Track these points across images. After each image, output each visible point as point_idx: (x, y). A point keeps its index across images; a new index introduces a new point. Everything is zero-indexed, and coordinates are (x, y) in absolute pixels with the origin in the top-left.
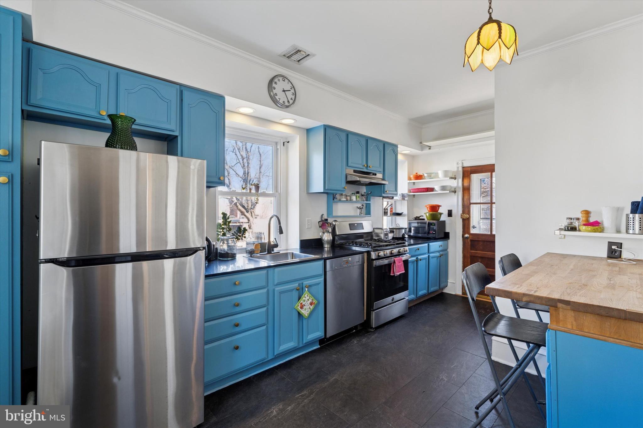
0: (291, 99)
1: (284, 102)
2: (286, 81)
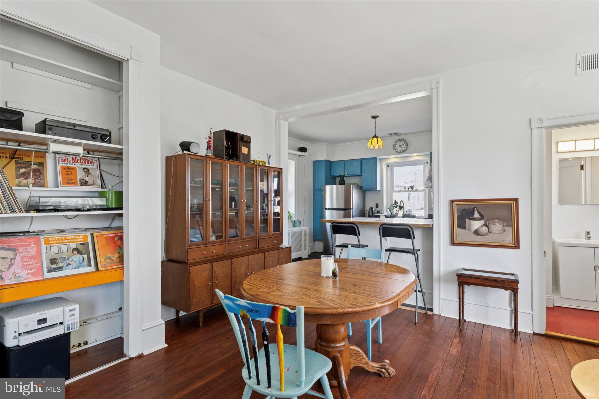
0: (405, 148)
1: (400, 151)
2: (402, 141)
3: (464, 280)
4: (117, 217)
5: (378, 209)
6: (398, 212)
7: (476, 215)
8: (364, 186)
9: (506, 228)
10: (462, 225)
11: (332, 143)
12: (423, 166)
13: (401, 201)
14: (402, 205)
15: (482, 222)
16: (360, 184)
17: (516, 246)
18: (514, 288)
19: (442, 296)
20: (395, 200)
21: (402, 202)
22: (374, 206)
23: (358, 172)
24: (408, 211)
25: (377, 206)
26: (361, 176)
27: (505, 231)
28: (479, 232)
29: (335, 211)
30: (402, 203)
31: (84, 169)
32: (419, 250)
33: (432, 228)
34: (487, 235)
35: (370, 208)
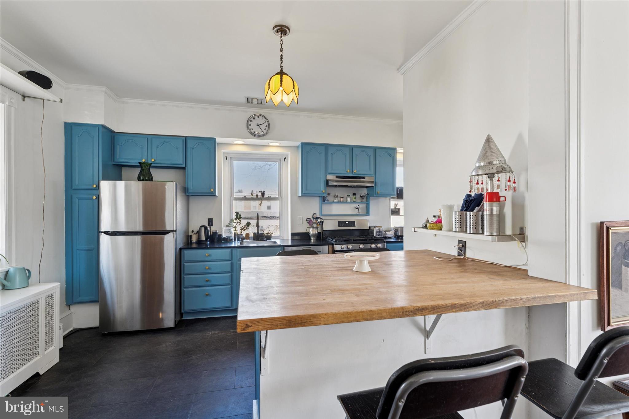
0: (265, 129)
2: (261, 117)
5: (213, 229)
8: (192, 187)
16: (181, 183)
20: (237, 213)
23: (178, 161)
25: (210, 222)
26: (184, 170)
35: (202, 226)
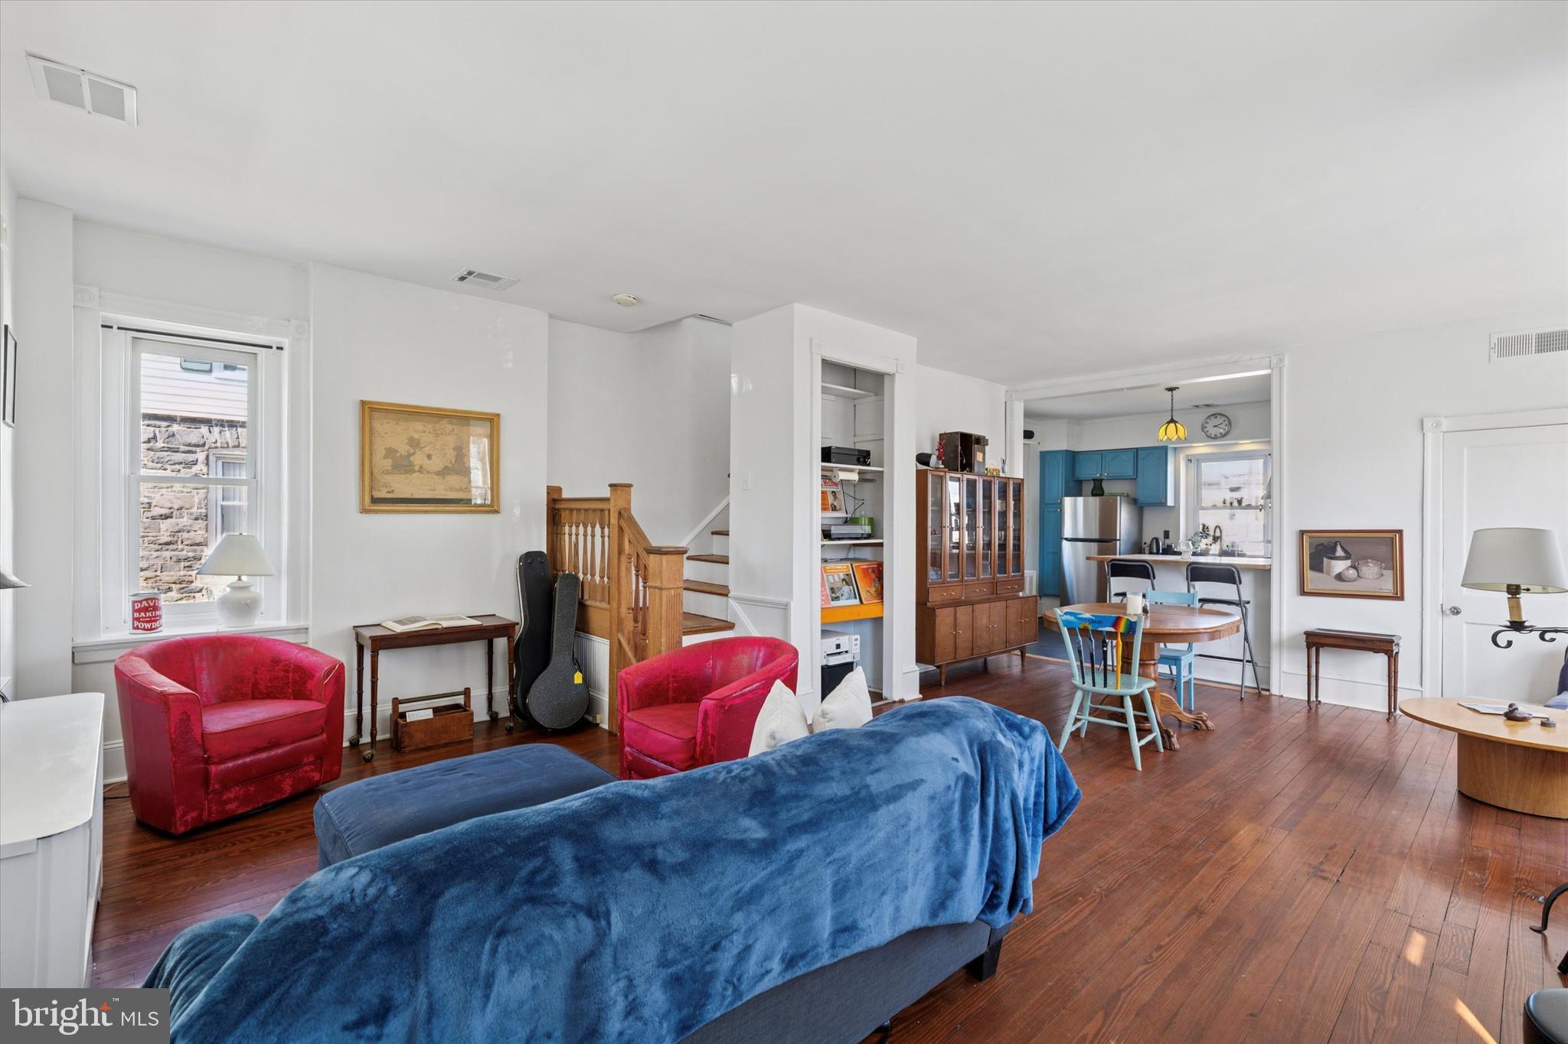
0: (1226, 429)
1: (1215, 435)
2: (1219, 417)
3: (1316, 640)
4: (853, 547)
5: (1168, 542)
6: (1209, 547)
7: (1340, 552)
8: (1141, 499)
9: (1384, 572)
10: (1317, 566)
11: (1077, 420)
12: (1262, 460)
13: (1216, 527)
14: (1218, 534)
15: (1348, 563)
16: (1132, 494)
17: (1398, 596)
18: (1387, 650)
19: (1285, 667)
20: (1204, 525)
21: (1218, 529)
22: (1161, 536)
23: (1130, 472)
24: (1230, 545)
25: (1167, 534)
26: (1135, 479)
27: (1382, 575)
28: (1343, 577)
29: (1080, 544)
30: (1218, 531)
31: (833, 492)
32: (1248, 602)
33: (1270, 570)
34: (1355, 580)
35: (1153, 539)
